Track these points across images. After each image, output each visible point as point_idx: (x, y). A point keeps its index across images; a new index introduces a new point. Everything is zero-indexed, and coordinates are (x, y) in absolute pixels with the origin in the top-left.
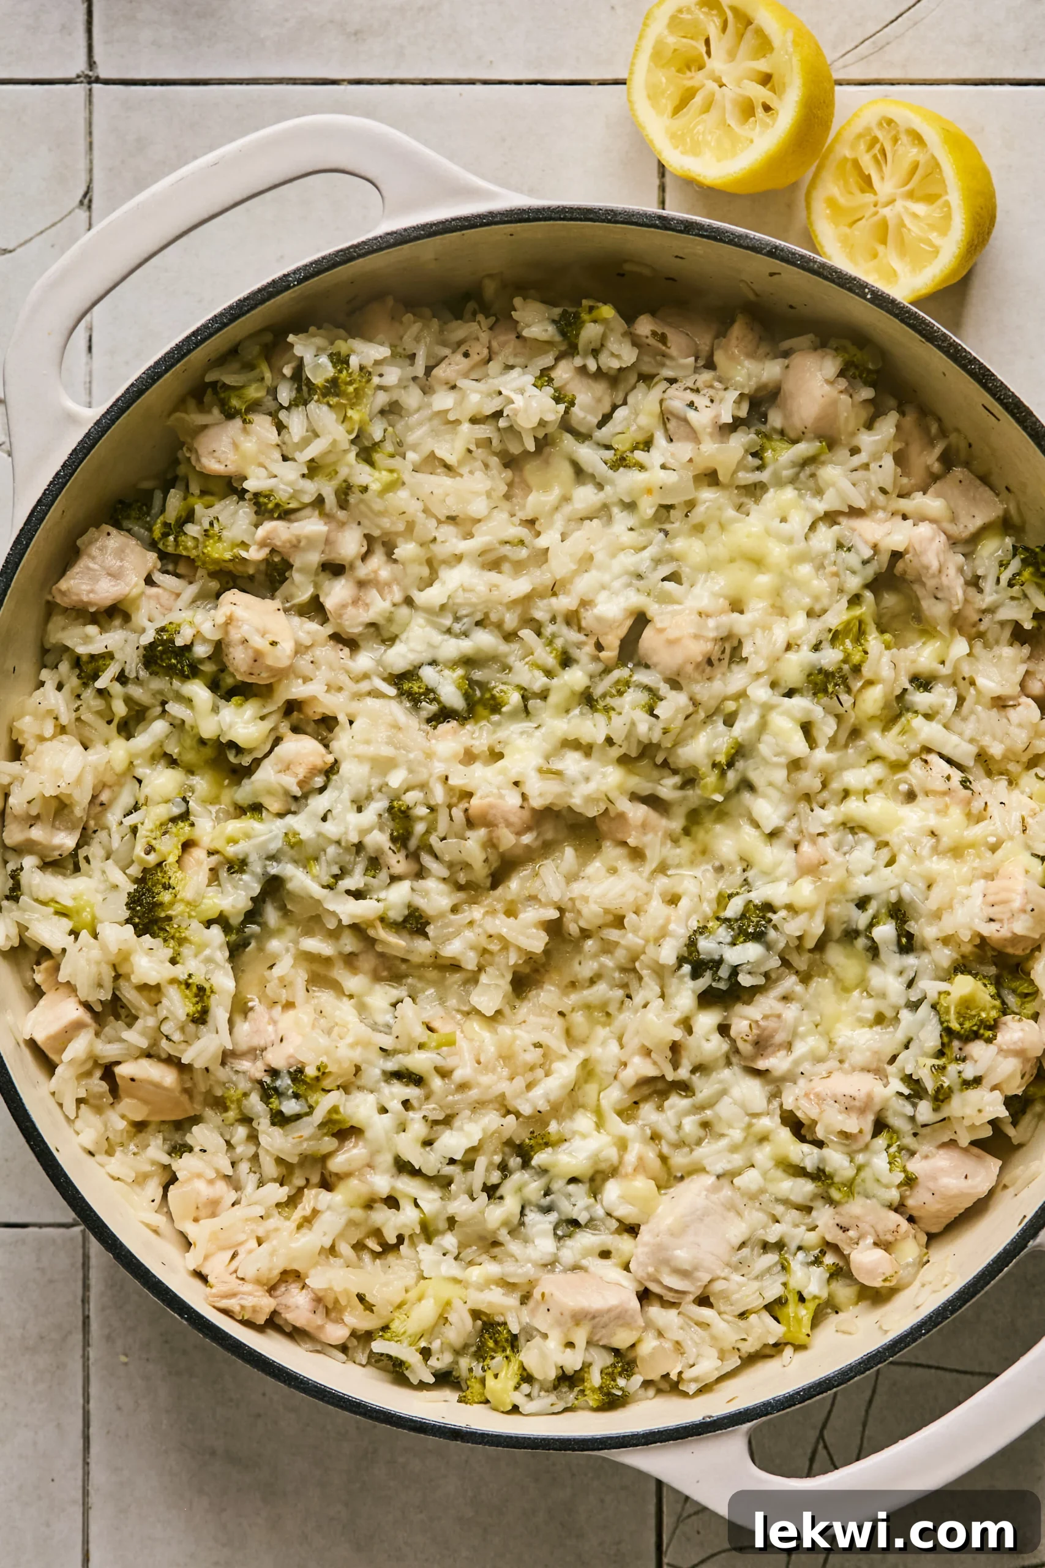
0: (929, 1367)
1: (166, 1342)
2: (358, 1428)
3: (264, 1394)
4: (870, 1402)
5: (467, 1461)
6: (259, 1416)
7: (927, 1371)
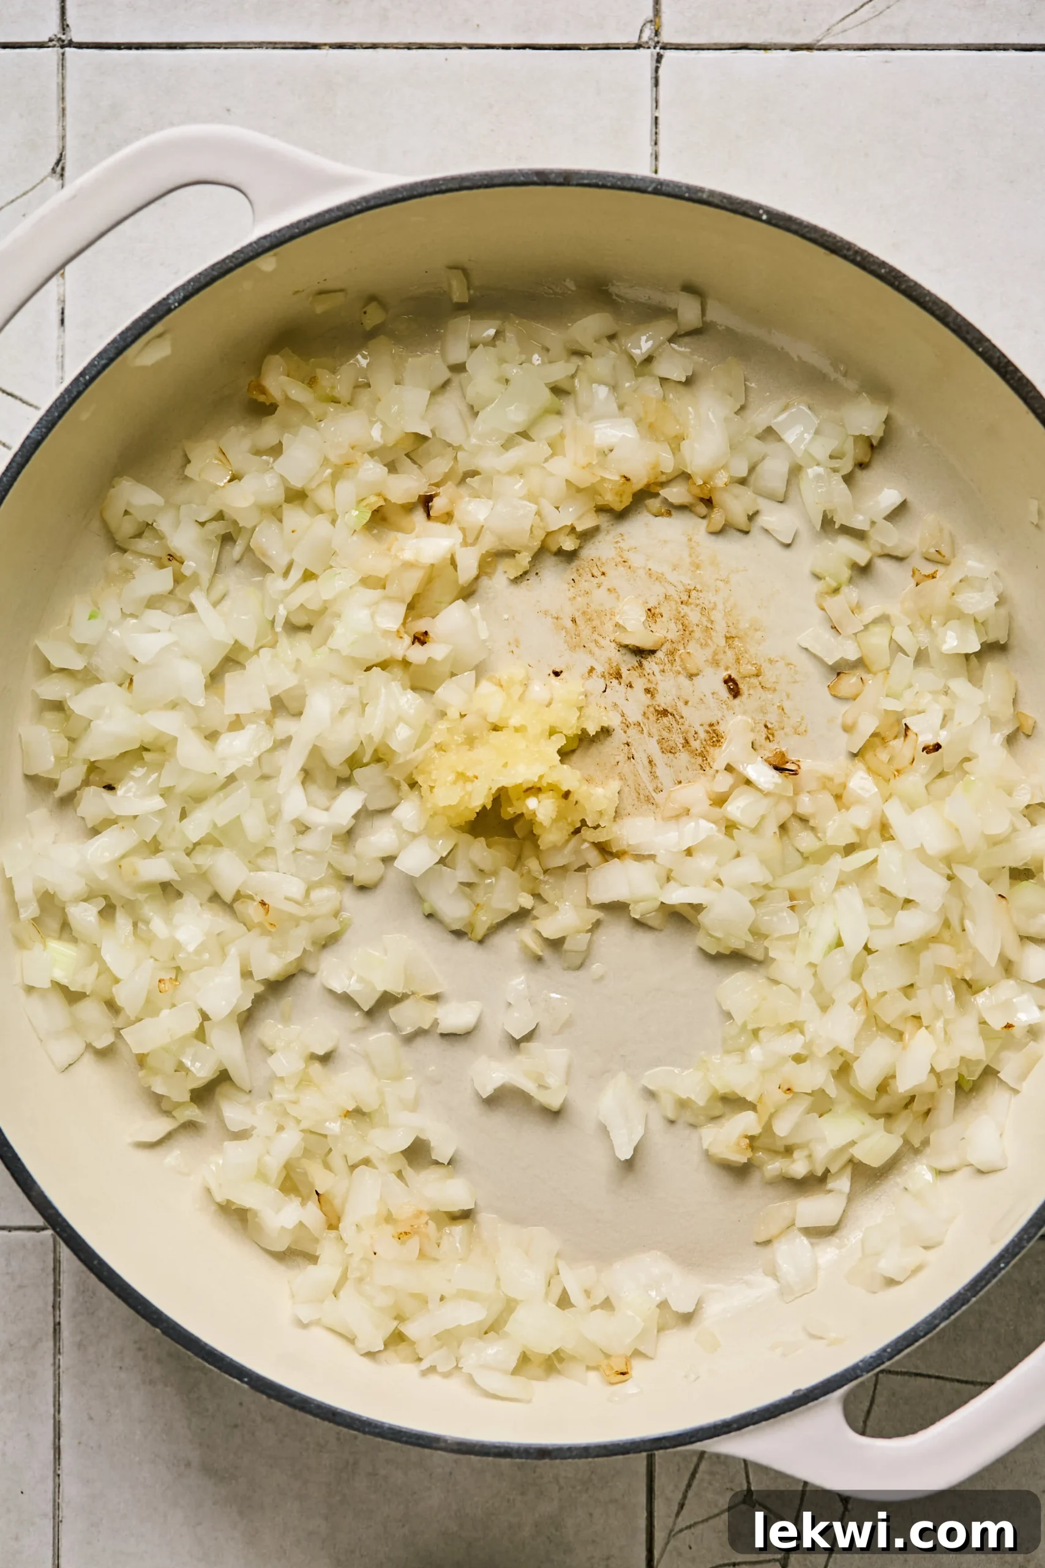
0: (930, 1376)
1: (140, 1349)
2: (338, 1439)
3: (241, 1404)
4: (869, 1412)
5: (451, 1473)
6: (236, 1426)
7: (927, 1380)
